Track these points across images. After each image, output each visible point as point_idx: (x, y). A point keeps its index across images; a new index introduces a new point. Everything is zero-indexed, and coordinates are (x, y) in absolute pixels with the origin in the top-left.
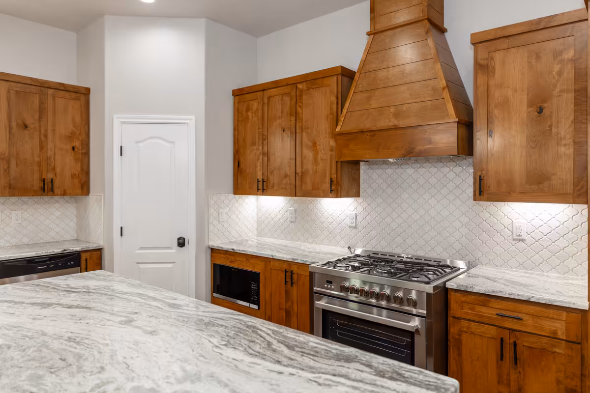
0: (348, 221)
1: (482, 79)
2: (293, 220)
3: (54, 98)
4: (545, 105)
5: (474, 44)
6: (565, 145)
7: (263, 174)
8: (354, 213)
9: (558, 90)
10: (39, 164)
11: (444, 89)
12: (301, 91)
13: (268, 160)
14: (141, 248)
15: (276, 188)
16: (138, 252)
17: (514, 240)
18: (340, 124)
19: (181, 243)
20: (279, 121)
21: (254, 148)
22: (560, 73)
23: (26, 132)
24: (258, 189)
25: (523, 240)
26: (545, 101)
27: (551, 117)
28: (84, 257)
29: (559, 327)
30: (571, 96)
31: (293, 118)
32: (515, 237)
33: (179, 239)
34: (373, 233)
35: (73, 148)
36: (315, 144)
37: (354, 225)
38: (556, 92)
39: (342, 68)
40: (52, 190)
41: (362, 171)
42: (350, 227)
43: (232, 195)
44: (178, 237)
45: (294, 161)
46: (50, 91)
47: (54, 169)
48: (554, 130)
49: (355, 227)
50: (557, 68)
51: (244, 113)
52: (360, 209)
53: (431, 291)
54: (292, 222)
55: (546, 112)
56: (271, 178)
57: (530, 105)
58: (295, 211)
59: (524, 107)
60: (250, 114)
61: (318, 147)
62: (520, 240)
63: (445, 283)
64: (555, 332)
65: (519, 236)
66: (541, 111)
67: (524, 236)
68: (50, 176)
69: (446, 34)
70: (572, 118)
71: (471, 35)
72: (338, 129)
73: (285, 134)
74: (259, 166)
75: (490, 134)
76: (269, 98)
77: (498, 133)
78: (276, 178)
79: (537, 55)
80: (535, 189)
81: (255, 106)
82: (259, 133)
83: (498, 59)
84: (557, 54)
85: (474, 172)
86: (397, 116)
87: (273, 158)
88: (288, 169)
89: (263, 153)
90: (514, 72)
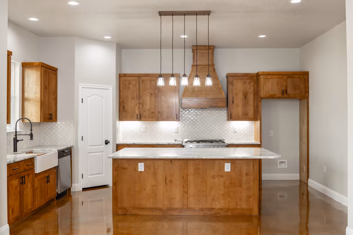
0: (174, 130)
2: (145, 131)
3: (51, 74)
4: (247, 96)
5: (226, 77)
6: (251, 106)
7: (140, 112)
8: (177, 127)
9: (250, 92)
10: (48, 106)
11: (221, 88)
13: (143, 106)
14: (90, 146)
15: (147, 117)
16: (88, 147)
17: (234, 132)
18: (183, 95)
19: (107, 143)
20: (148, 91)
21: (134, 100)
22: (250, 88)
23: (46, 90)
24: (137, 118)
25: (236, 132)
26: (247, 95)
27: (248, 98)
30: (253, 94)
31: (157, 90)
35: (54, 98)
37: (177, 131)
38: (249, 93)
40: (52, 119)
42: (175, 132)
43: (118, 121)
44: (105, 140)
45: (157, 107)
46: (51, 71)
48: (249, 103)
49: (178, 132)
50: (249, 87)
51: (127, 85)
52: (179, 125)
54: (144, 132)
56: (144, 113)
58: (146, 127)
59: (242, 96)
60: (131, 86)
66: (246, 97)
67: (237, 131)
68: (51, 112)
70: (253, 99)
71: (227, 74)
73: (152, 96)
74: (137, 108)
75: (233, 102)
76: (143, 80)
77: (235, 102)
78: (147, 113)
79: (245, 83)
80: (244, 117)
81: (134, 83)
82: (137, 94)
83: (235, 82)
84: (250, 83)
85: (229, 112)
86: (206, 94)
87: (145, 105)
88: (154, 110)
89: (139, 103)
90: (239, 86)
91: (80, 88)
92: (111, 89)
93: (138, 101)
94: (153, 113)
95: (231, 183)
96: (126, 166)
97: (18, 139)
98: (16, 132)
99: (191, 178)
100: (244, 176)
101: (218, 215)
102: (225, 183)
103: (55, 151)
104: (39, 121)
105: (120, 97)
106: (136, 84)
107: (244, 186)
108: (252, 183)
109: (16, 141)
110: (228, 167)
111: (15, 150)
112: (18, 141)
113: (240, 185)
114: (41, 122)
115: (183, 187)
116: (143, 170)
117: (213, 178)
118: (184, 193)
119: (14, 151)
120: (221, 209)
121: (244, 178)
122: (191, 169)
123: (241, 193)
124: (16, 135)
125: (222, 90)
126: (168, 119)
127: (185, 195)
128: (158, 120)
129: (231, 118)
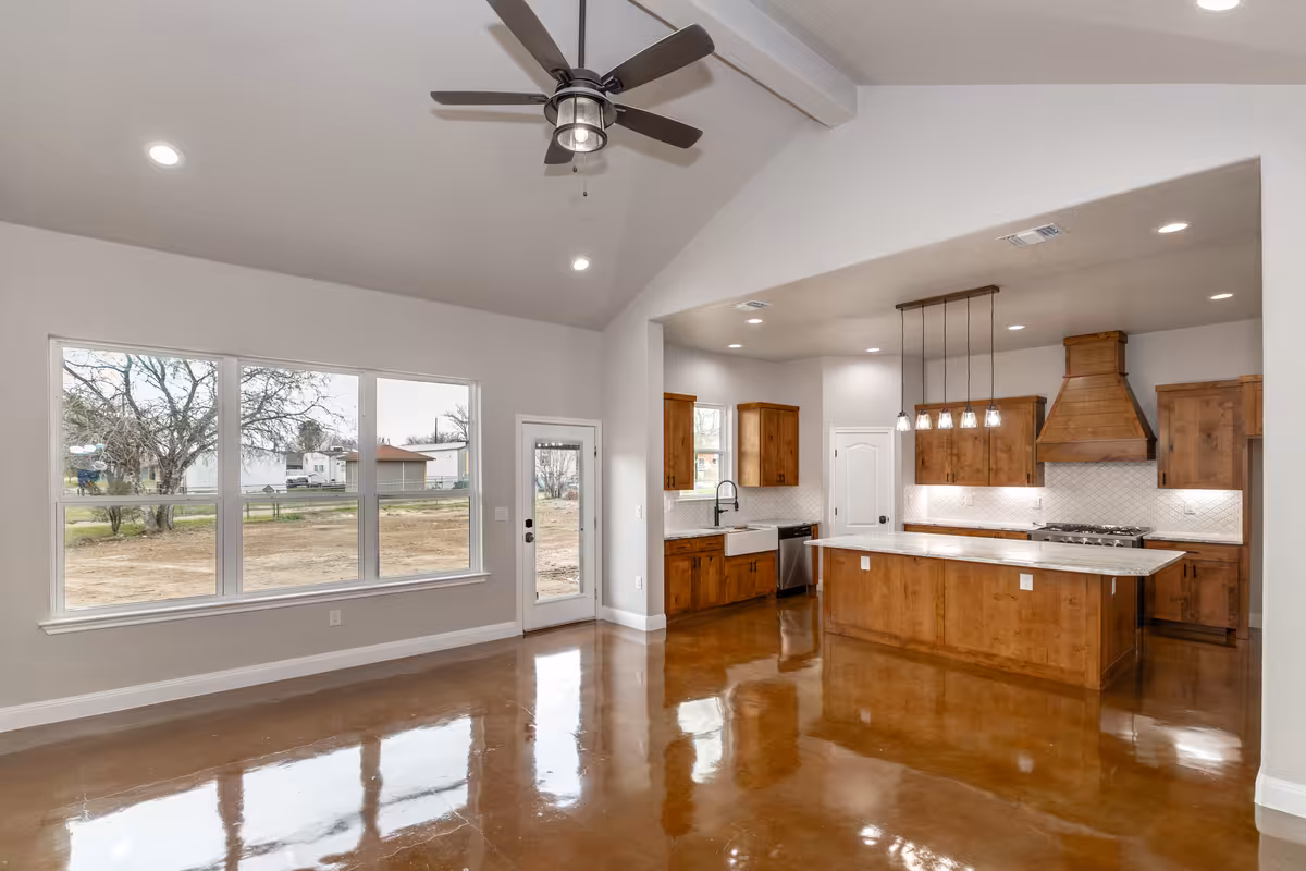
1: (1165, 414)
4: (1213, 432)
5: (1157, 392)
6: (1227, 457)
7: (952, 469)
8: (1039, 499)
9: (1221, 423)
10: (777, 463)
13: (959, 459)
14: (851, 524)
15: (966, 479)
17: (1186, 513)
18: (1040, 437)
19: (883, 520)
20: (969, 432)
22: (1223, 415)
23: (772, 441)
24: (947, 480)
25: (1193, 514)
27: (1217, 439)
28: (812, 528)
29: (1224, 555)
30: (1231, 428)
31: (987, 430)
34: (1058, 512)
35: (791, 451)
37: (1038, 506)
39: (1038, 397)
40: (783, 481)
41: (1046, 469)
42: (1034, 508)
43: (915, 485)
44: (880, 517)
45: (987, 461)
47: (784, 466)
48: (1219, 448)
49: (1040, 508)
50: (1220, 412)
52: (1044, 496)
55: (1214, 436)
56: (962, 471)
57: (1202, 431)
58: (974, 497)
59: (1197, 434)
61: (1013, 451)
62: (1190, 514)
63: (1142, 538)
64: (1221, 559)
65: (1191, 511)
66: (1209, 436)
67: (1195, 511)
68: (782, 471)
69: (1128, 377)
70: (1231, 441)
71: (1156, 386)
72: (1039, 440)
73: (977, 440)
74: (947, 465)
75: (1171, 446)
77: (1176, 448)
78: (966, 472)
79: (1207, 404)
83: (1177, 403)
84: (1221, 404)
85: (1159, 469)
86: (1094, 433)
87: (963, 459)
88: (980, 467)
89: (952, 455)
90: (1190, 412)
91: (832, 434)
92: (892, 433)
93: (949, 451)
94: (978, 471)
95: (1034, 614)
96: (843, 559)
98: (718, 499)
99: (951, 593)
100: (1065, 604)
103: (774, 527)
104: (758, 485)
105: (918, 444)
107: (1066, 625)
108: (1083, 622)
109: (718, 511)
111: (717, 523)
112: (722, 511)
113: (1056, 621)
114: (760, 485)
115: (937, 607)
116: (868, 568)
117: (995, 598)
118: (939, 617)
119: (715, 525)
121: (1065, 608)
122: (952, 578)
123: (1058, 638)
124: (718, 504)
125: (1138, 423)
126: (1011, 482)
127: (941, 621)
128: (989, 485)
129: (1164, 483)
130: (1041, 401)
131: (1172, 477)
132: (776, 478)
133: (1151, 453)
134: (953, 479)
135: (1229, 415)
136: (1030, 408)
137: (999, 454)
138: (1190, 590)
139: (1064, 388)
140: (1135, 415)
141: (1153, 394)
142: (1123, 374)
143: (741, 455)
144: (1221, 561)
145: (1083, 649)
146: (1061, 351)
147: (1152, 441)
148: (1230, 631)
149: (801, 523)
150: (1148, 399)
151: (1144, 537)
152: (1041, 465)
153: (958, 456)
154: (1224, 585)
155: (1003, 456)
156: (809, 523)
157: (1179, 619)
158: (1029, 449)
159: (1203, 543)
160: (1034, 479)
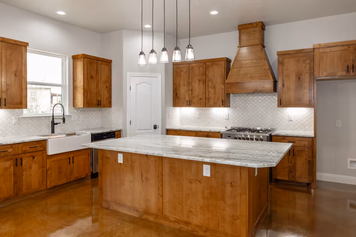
0: (225, 117)
1: (280, 67)
2: (199, 117)
3: (101, 65)
5: (278, 55)
6: (306, 90)
7: (189, 98)
8: (228, 114)
9: (304, 72)
10: (96, 93)
11: (268, 69)
12: (208, 66)
13: (192, 93)
14: (138, 130)
15: (195, 104)
17: (289, 121)
18: (227, 80)
19: (155, 127)
20: (197, 77)
21: (185, 87)
22: (305, 67)
23: (92, 80)
24: (187, 105)
25: (292, 121)
26: (301, 76)
27: (302, 80)
28: (116, 133)
29: (306, 143)
30: (308, 74)
31: (204, 76)
32: (289, 120)
33: (154, 126)
34: (236, 121)
35: (107, 87)
36: (214, 87)
39: (227, 58)
40: (101, 105)
41: (231, 97)
42: (226, 119)
43: (173, 107)
45: (205, 93)
46: (100, 62)
47: (101, 96)
48: (303, 85)
49: (228, 119)
50: (304, 66)
51: (179, 72)
52: (230, 112)
53: (268, 135)
54: (198, 118)
56: (193, 100)
57: (296, 76)
58: (200, 113)
59: (295, 78)
60: (182, 73)
61: (216, 88)
62: (291, 121)
63: (271, 134)
64: (305, 145)
65: (291, 119)
66: (299, 79)
67: (293, 119)
68: (100, 99)
69: (265, 48)
70: (309, 81)
71: (277, 52)
72: (226, 82)
73: (200, 82)
74: (187, 95)
75: (283, 85)
76: (192, 67)
77: (285, 85)
78: (195, 100)
79: (298, 61)
80: (298, 103)
81: (185, 70)
82: (187, 81)
83: (286, 61)
84: (304, 61)
85: (278, 98)
86: (251, 77)
87: (194, 92)
88: (202, 97)
89: (189, 90)
90: (291, 65)
91: (128, 77)
92: (160, 77)
93: (188, 87)
94: (201, 99)
95: (211, 193)
96: (109, 156)
97: (55, 122)
98: (53, 116)
99: (166, 178)
100: (228, 186)
101: (196, 233)
102: (203, 192)
103: (89, 133)
105: (174, 84)
106: (186, 71)
107: (229, 201)
108: (238, 199)
109: (53, 124)
110: (207, 172)
112: (57, 124)
113: (223, 198)
114: (84, 107)
115: (158, 188)
116: (122, 162)
117: (190, 182)
118: (159, 196)
119: (52, 133)
120: (198, 226)
121: (228, 189)
122: (166, 167)
123: (224, 210)
124: (53, 119)
125: (269, 71)
126: (215, 105)
127: (161, 198)
128: (206, 107)
129: (280, 105)
130: (228, 61)
131: (284, 102)
132: (95, 102)
133: (275, 89)
134: (189, 104)
135: (308, 67)
136: (223, 64)
137: (210, 89)
138: (292, 163)
139: (238, 53)
140: (268, 67)
141: (276, 57)
142: (264, 47)
143: (75, 88)
144: (305, 146)
145: (238, 218)
146: (237, 33)
147: (275, 82)
148: (308, 184)
149: (109, 130)
150: (274, 58)
151: (272, 134)
152: (228, 95)
153: (192, 90)
154: (306, 159)
155: (212, 91)
156: (114, 130)
157: (287, 179)
158: (223, 86)
159: (297, 137)
160: (225, 103)
